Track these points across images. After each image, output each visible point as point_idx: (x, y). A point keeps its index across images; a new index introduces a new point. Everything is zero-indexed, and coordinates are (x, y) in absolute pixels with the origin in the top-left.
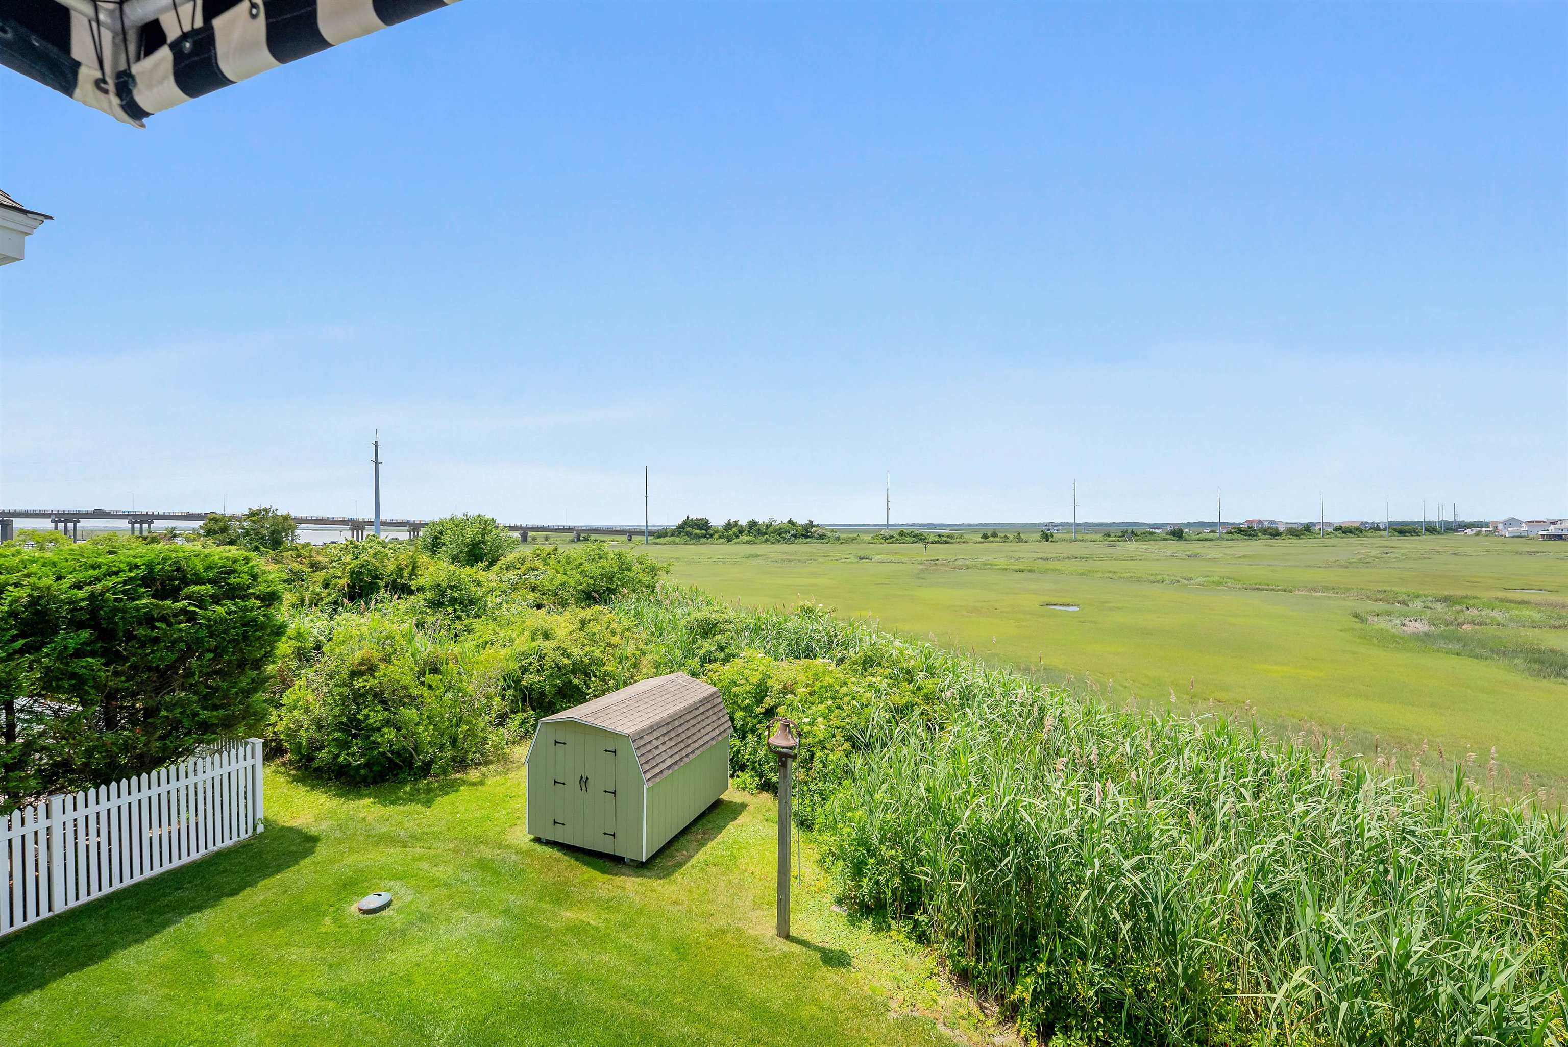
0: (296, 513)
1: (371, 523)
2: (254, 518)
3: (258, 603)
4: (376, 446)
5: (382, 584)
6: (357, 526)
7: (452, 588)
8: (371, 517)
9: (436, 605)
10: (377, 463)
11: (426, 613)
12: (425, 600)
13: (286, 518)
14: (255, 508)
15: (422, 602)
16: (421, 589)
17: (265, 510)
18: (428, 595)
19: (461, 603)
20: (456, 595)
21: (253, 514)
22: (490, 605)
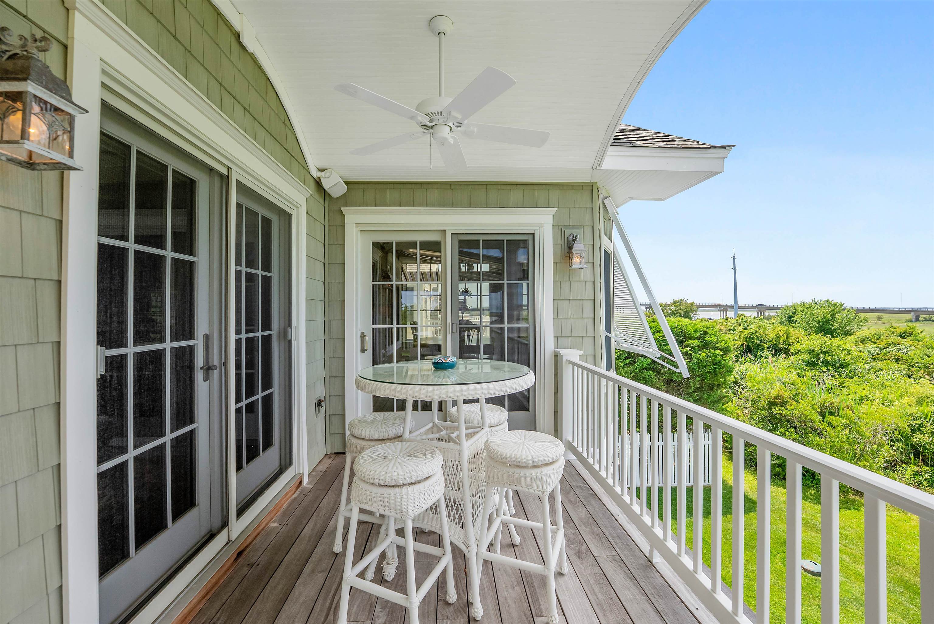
0: (697, 302)
1: (732, 307)
2: (676, 305)
3: (721, 353)
4: (734, 259)
5: (766, 346)
6: (723, 309)
7: (824, 353)
8: (733, 303)
9: (812, 364)
10: (735, 269)
11: (804, 370)
12: (802, 360)
13: (692, 304)
14: (676, 299)
15: (800, 362)
16: (799, 352)
17: (681, 300)
18: (806, 357)
19: (833, 365)
20: (829, 359)
21: (675, 302)
22: (859, 370)
